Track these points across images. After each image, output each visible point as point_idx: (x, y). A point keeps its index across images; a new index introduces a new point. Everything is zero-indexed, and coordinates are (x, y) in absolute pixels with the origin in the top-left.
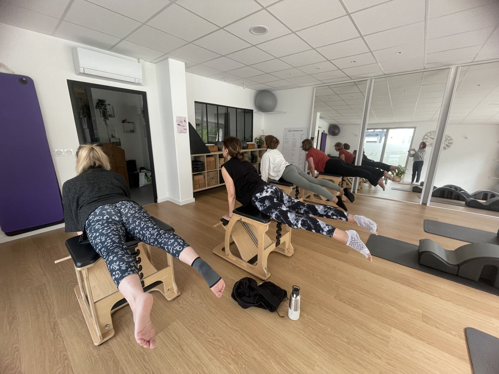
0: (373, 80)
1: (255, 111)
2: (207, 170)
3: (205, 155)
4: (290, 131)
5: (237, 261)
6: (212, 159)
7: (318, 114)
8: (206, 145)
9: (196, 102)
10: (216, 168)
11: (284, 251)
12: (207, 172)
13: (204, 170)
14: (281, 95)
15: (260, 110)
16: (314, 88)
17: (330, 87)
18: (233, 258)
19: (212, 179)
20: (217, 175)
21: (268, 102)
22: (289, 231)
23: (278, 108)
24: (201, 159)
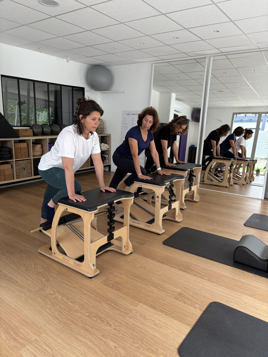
0: (212, 58)
1: (87, 89)
2: (15, 159)
3: (13, 139)
4: (129, 114)
5: (63, 259)
6: (24, 145)
7: (174, 96)
8: (14, 128)
9: (2, 76)
10: (29, 157)
11: (120, 248)
12: (15, 161)
13: (11, 158)
14: (118, 71)
15: (92, 88)
16: (152, 64)
17: (172, 63)
18: (59, 257)
19: (23, 169)
20: (30, 165)
21: (102, 79)
22: (126, 225)
23: (115, 87)
24: (9, 145)
